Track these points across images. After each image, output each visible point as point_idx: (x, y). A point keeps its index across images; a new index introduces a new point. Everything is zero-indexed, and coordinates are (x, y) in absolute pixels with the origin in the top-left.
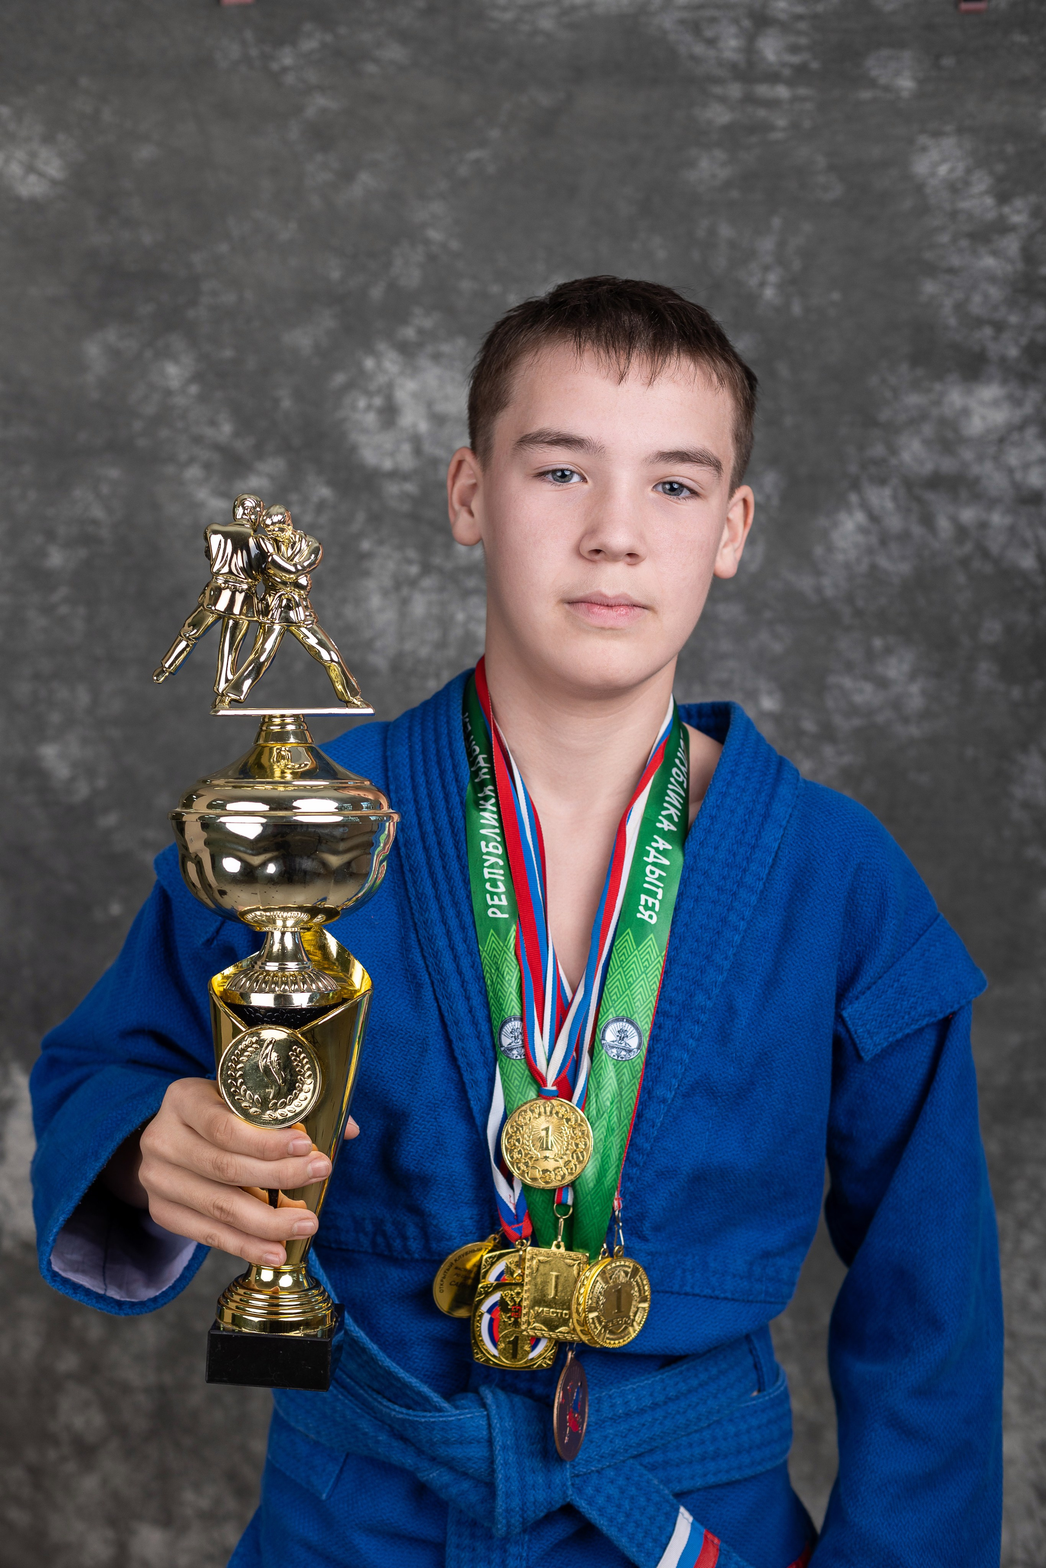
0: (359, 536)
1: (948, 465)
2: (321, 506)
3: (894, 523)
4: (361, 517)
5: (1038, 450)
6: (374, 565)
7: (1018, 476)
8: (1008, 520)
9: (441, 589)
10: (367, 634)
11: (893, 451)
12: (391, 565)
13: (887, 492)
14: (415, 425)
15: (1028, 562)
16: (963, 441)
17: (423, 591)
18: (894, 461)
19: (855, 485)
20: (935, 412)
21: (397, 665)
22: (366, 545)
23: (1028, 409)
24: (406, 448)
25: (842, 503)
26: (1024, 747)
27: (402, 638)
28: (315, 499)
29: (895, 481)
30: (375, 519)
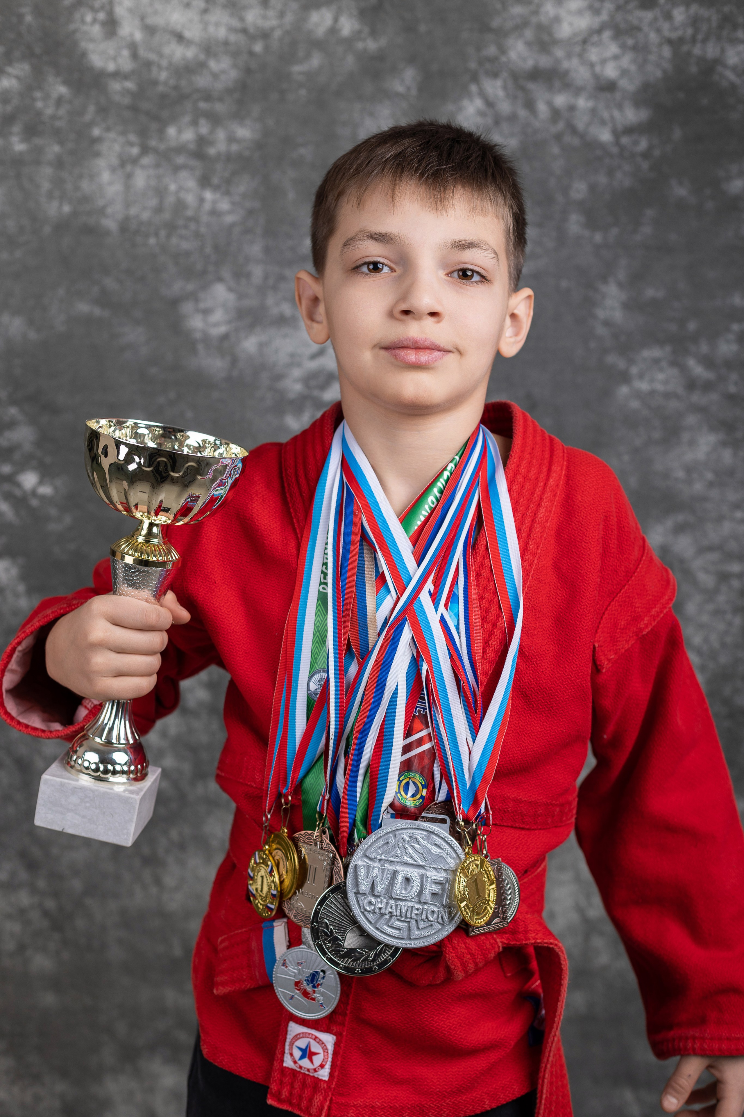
0: (91, 124)
1: (545, 62)
2: (60, 101)
3: (505, 107)
4: (91, 109)
5: (613, 49)
6: (103, 147)
7: (598, 69)
8: (590, 104)
9: (157, 166)
10: (101, 203)
11: (503, 50)
12: (117, 147)
13: (499, 83)
14: (132, 35)
15: (605, 136)
16: (555, 42)
17: (143, 167)
18: (504, 59)
19: (475, 78)
20: (534, 20)
21: (124, 227)
22: (96, 132)
23: (604, 17)
24: (126, 53)
25: (464, 92)
26: (604, 279)
27: (127, 205)
28: (55, 95)
29: (505, 74)
30: (103, 111)
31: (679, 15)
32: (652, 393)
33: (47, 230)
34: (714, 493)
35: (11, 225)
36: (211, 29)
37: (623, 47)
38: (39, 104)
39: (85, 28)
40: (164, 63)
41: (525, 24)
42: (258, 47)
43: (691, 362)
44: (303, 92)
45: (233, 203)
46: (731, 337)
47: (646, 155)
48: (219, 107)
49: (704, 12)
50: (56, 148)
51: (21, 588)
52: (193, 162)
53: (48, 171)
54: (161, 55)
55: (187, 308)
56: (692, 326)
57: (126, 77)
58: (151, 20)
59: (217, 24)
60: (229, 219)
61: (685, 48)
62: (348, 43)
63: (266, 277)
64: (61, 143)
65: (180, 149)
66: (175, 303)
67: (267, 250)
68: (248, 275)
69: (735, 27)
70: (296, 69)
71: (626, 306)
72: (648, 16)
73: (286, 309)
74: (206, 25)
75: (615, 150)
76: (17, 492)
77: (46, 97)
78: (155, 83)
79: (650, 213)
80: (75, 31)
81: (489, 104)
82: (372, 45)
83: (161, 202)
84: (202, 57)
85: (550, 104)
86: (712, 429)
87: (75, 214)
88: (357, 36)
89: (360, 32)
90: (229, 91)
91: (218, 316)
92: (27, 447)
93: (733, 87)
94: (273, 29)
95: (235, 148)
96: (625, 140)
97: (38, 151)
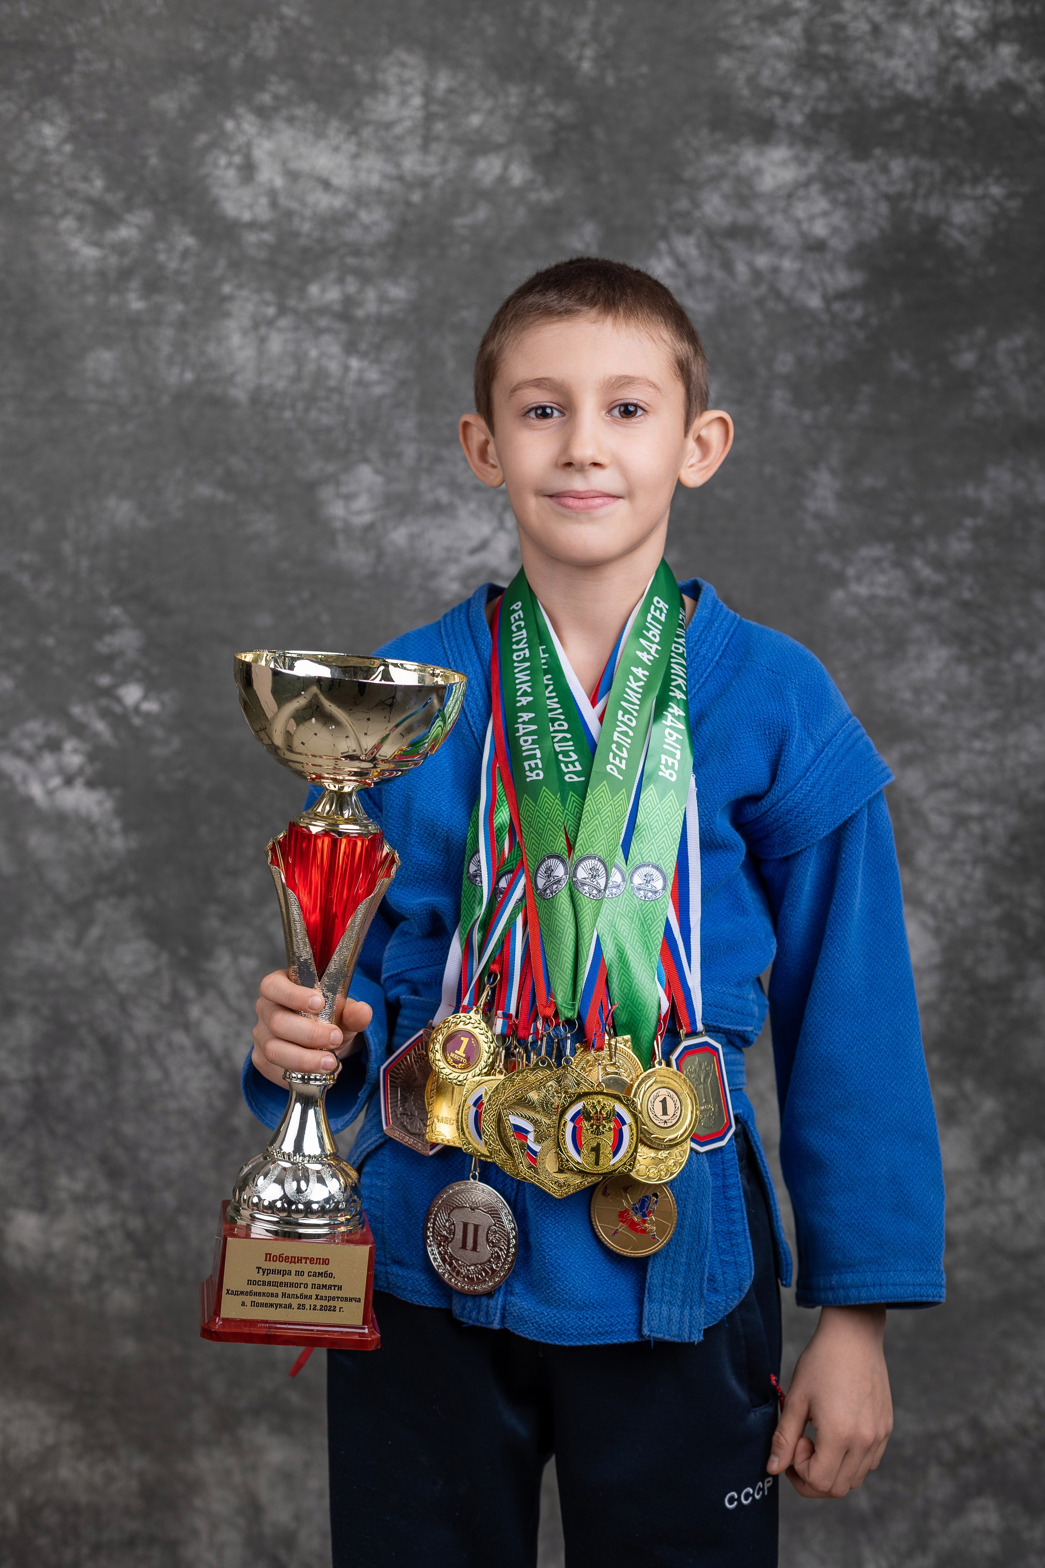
31: (897, 167)
32: (872, 598)
33: (165, 400)
34: (947, 719)
35: (123, 394)
36: (363, 176)
37: (834, 202)
38: (162, 257)
39: (219, 173)
40: (308, 213)
41: (722, 175)
42: (416, 197)
43: (918, 563)
44: (466, 248)
45: (383, 373)
46: (964, 533)
47: (861, 324)
48: (369, 263)
49: (926, 165)
50: (180, 307)
51: (116, 825)
52: (337, 325)
53: (169, 333)
54: (304, 204)
55: (326, 492)
56: (918, 520)
57: (263, 227)
58: (294, 165)
59: (370, 171)
60: (378, 390)
61: (905, 204)
62: (520, 193)
63: (420, 458)
64: (186, 301)
65: (323, 310)
66: (312, 486)
67: (421, 427)
68: (399, 456)
69: (961, 181)
70: (459, 221)
71: (840, 497)
72: (861, 168)
73: (443, 495)
74: (357, 170)
75: (825, 318)
76: (118, 709)
77: (171, 249)
78: (297, 235)
79: (867, 389)
80: (206, 176)
81: (681, 264)
82: (547, 197)
83: (299, 370)
84: (351, 207)
85: (750, 265)
86: (944, 642)
87: (198, 382)
88: (529, 185)
89: (532, 181)
90: (382, 245)
91: (362, 502)
92: (131, 655)
93: (961, 248)
94: (433, 177)
95: (386, 309)
96: (837, 307)
97: (159, 310)
